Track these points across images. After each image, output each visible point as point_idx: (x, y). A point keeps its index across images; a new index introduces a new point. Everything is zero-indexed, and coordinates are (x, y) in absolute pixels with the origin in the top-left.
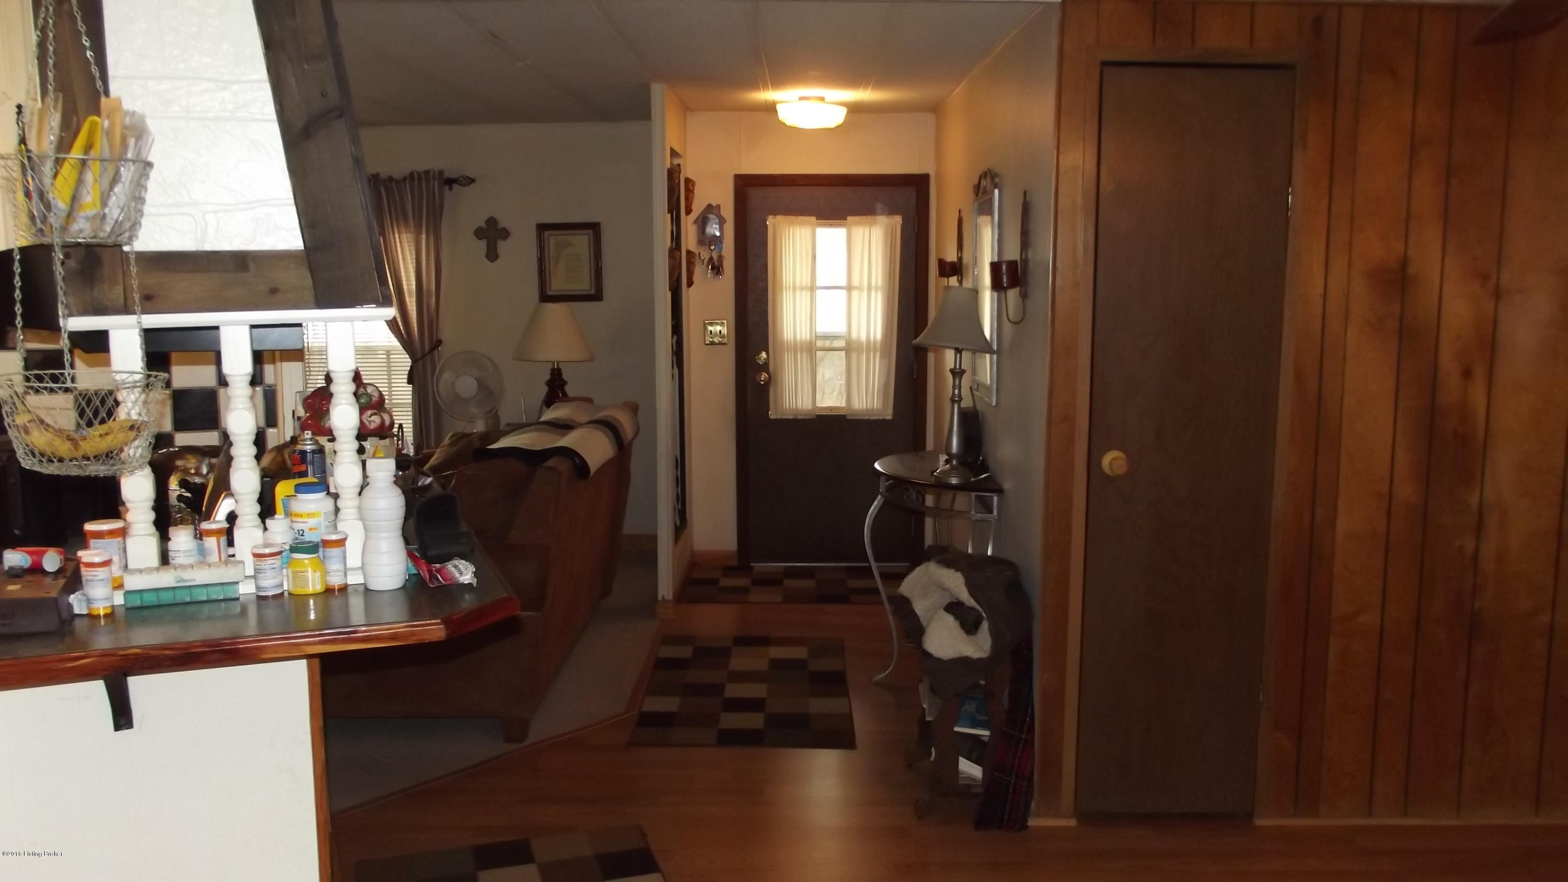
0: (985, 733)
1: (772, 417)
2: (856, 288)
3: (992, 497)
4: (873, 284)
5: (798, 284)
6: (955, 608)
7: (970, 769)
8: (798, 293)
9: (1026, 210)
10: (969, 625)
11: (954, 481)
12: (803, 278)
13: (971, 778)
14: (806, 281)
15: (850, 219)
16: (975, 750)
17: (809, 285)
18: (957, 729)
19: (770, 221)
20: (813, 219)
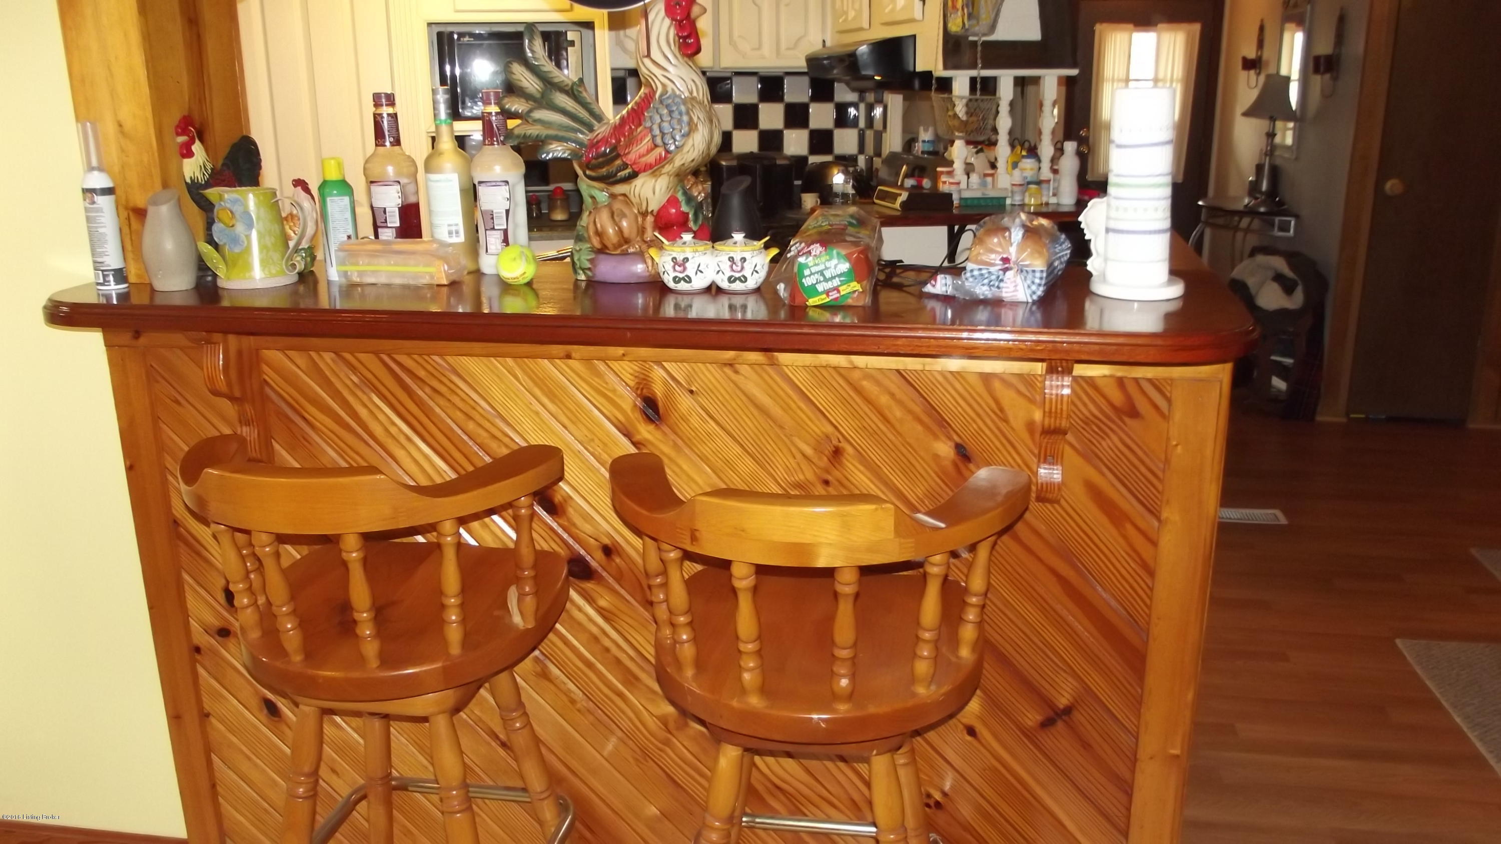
0: (1289, 361)
1: (1090, 179)
2: (1161, 80)
3: (1290, 222)
4: (1175, 77)
5: (1116, 77)
6: (1279, 278)
7: (1279, 384)
8: (1115, 84)
9: (1342, 20)
10: (1288, 288)
11: (1262, 210)
12: (1120, 73)
13: (1279, 391)
14: (1123, 75)
15: (1160, 26)
16: (1283, 372)
17: (1124, 77)
18: (1273, 358)
19: (1098, 27)
20: (1131, 26)
